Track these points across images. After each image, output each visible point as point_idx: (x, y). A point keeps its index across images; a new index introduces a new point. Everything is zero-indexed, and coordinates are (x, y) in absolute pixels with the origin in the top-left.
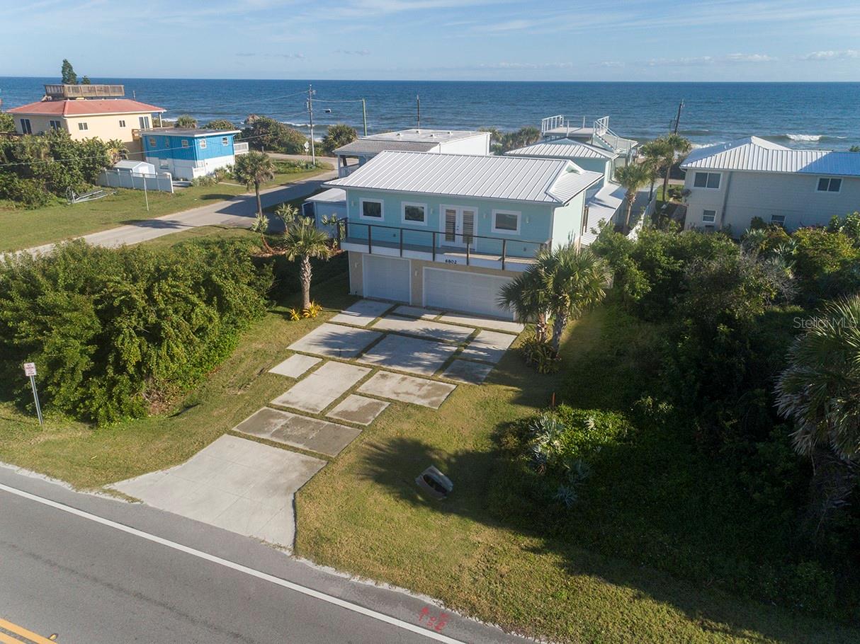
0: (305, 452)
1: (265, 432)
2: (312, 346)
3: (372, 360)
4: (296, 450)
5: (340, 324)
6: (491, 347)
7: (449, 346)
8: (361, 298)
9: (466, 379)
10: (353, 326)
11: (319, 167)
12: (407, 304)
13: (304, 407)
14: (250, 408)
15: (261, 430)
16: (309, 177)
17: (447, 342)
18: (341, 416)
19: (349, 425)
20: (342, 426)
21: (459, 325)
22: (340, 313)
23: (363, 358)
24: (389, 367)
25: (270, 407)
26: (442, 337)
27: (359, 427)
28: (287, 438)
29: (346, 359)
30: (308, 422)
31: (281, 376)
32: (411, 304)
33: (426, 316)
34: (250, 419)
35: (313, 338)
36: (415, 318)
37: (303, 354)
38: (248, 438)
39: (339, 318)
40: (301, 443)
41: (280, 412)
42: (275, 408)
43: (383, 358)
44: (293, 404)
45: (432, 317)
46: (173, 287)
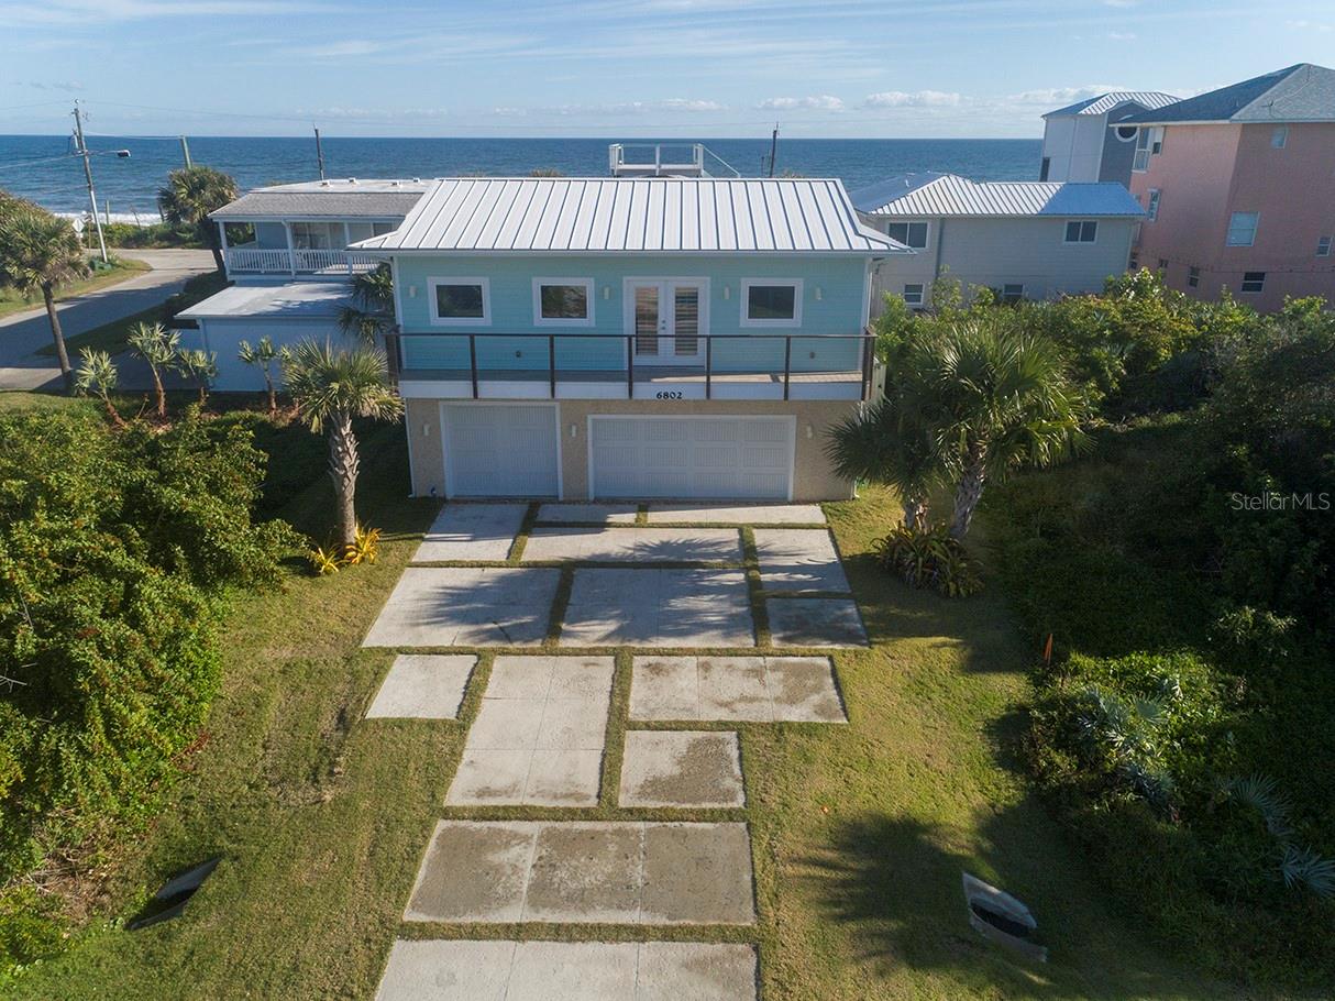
0: (668, 934)
1: (506, 900)
2: (422, 628)
3: (597, 636)
4: (639, 934)
5: (448, 564)
6: (804, 561)
7: (719, 573)
8: (444, 500)
9: (834, 640)
10: (481, 565)
11: (119, 266)
12: (554, 500)
13: (542, 794)
14: (402, 837)
15: (485, 899)
16: (105, 286)
17: (711, 566)
18: (656, 794)
19: (701, 816)
20: (687, 825)
21: (700, 526)
22: (423, 539)
23: (569, 634)
24: (647, 645)
25: (455, 818)
26: (689, 556)
27: (731, 816)
28: (581, 899)
29: (530, 645)
30: (593, 836)
31: (411, 721)
32: (561, 499)
33: (614, 518)
34: (432, 869)
35: (408, 607)
36: (599, 526)
37: (419, 651)
38: (474, 933)
39: (428, 550)
40: (633, 907)
41: (494, 824)
42: (474, 819)
43: (611, 626)
44: (506, 793)
45: (630, 518)
46: (54, 536)
